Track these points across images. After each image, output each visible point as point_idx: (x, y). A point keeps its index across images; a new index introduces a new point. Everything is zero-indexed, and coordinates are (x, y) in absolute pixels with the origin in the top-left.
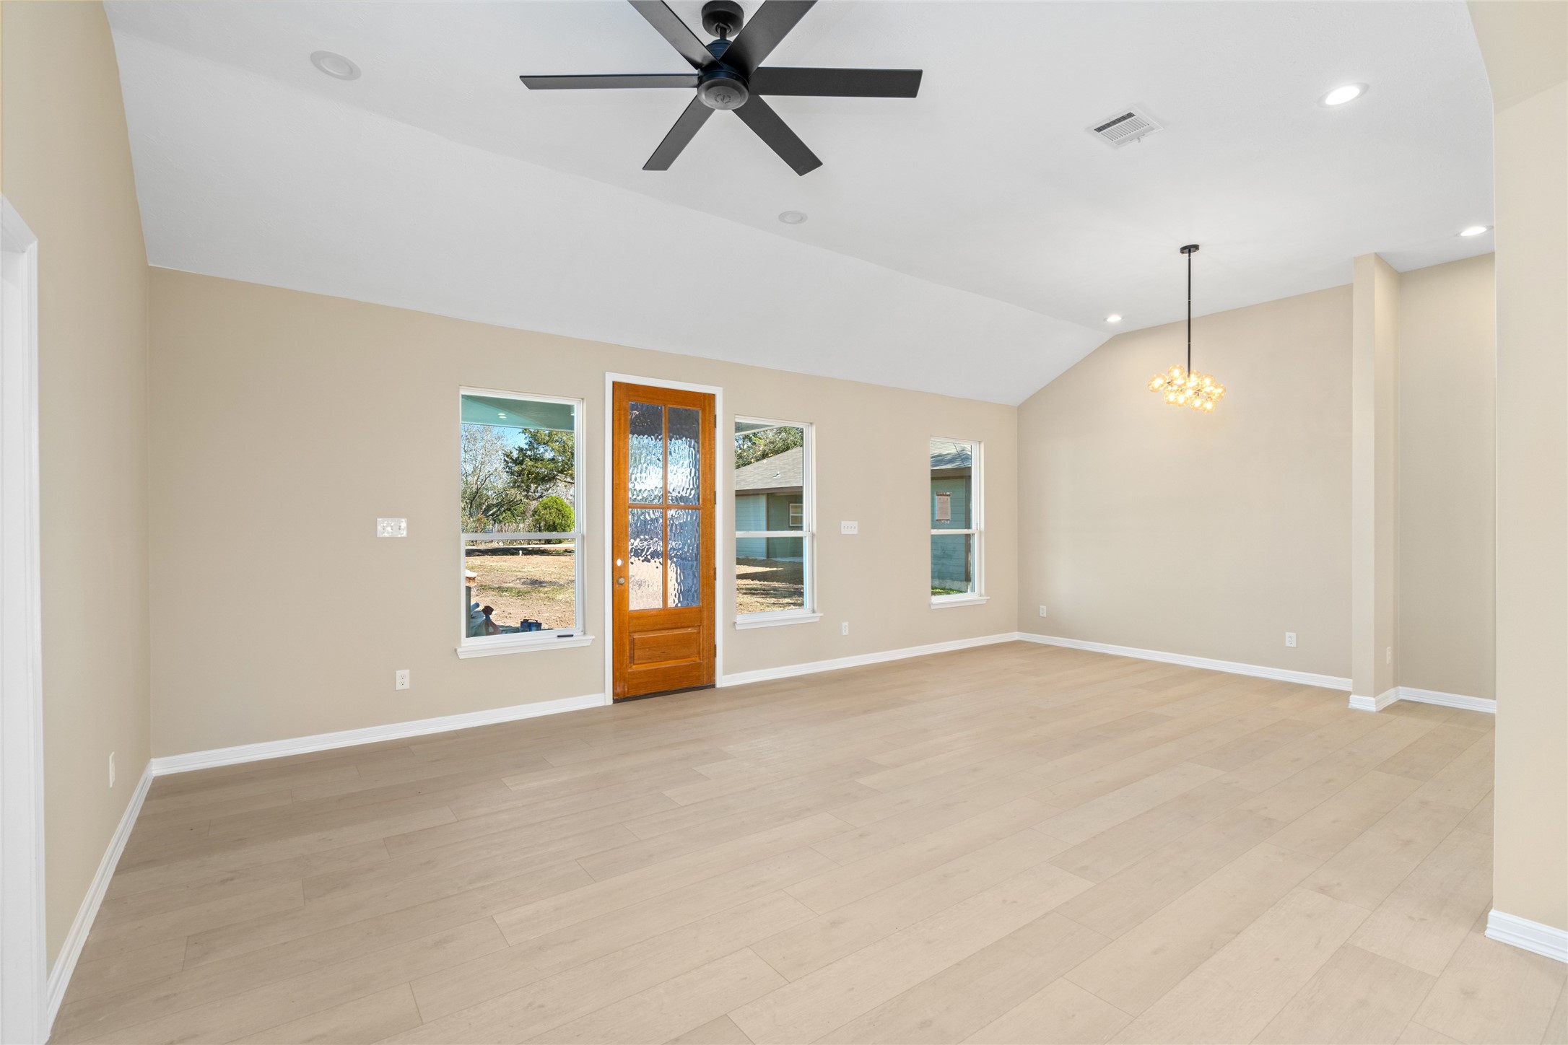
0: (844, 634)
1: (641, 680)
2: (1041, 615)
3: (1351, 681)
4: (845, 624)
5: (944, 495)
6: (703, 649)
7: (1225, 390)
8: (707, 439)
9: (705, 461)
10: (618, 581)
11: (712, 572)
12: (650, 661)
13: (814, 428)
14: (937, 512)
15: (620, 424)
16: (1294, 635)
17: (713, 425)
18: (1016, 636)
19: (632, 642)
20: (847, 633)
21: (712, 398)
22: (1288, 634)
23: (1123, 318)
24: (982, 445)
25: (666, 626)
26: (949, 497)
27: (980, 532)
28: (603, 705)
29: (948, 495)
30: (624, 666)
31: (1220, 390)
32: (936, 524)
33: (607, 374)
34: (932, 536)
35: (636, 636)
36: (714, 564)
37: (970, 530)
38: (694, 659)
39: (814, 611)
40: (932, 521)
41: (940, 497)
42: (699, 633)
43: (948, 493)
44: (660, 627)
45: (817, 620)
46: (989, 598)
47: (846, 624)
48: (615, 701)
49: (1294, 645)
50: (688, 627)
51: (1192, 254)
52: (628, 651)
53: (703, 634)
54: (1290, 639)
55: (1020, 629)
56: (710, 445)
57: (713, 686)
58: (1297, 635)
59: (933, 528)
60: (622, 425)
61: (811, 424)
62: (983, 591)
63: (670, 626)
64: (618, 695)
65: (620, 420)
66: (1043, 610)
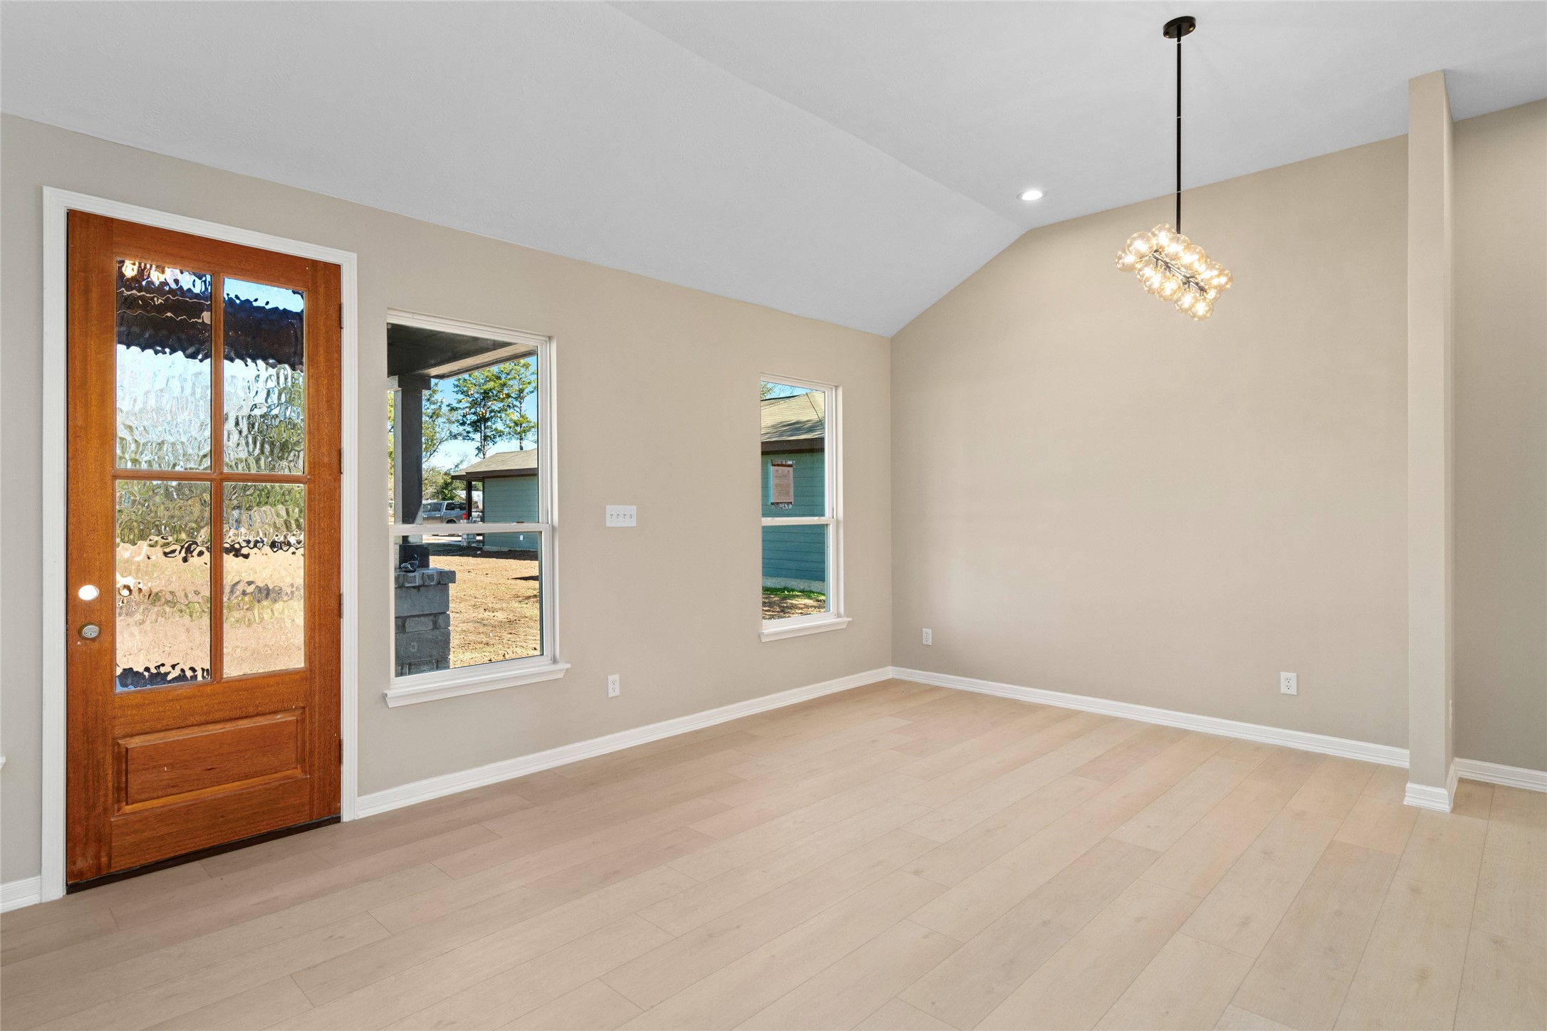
0: (611, 694)
1: (147, 834)
2: (924, 642)
3: (1407, 752)
4: (614, 678)
5: (782, 465)
6: (311, 752)
7: (1230, 279)
8: (321, 350)
9: (317, 391)
10: (80, 632)
11: (334, 603)
12: (175, 790)
13: (554, 345)
14: (772, 492)
15: (87, 301)
16: (1293, 676)
17: (335, 324)
18: (890, 672)
19: (122, 757)
20: (617, 693)
21: (336, 269)
22: (1284, 675)
23: (1045, 194)
24: (840, 391)
25: (217, 716)
26: (791, 469)
27: (838, 521)
28: (37, 902)
29: (789, 466)
30: (100, 809)
31: (1223, 280)
32: (771, 509)
33: (48, 192)
34: (763, 527)
35: (134, 743)
36: (339, 588)
37: (822, 518)
38: (289, 772)
39: (555, 661)
40: (764, 505)
41: (777, 468)
42: (303, 721)
43: (790, 463)
44: (198, 719)
45: (561, 675)
46: (850, 619)
47: (616, 677)
48: (72, 888)
49: (1293, 691)
50: (275, 712)
51: (1182, 38)
52: (110, 778)
53: (312, 723)
54: (1288, 682)
55: (895, 662)
56: (328, 360)
57: (337, 820)
58: (1298, 677)
59: (764, 515)
60: (94, 304)
61: (550, 338)
62: (842, 610)
63: (227, 714)
64: (80, 874)
65: (87, 291)
66: (928, 636)
